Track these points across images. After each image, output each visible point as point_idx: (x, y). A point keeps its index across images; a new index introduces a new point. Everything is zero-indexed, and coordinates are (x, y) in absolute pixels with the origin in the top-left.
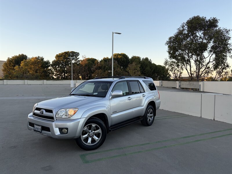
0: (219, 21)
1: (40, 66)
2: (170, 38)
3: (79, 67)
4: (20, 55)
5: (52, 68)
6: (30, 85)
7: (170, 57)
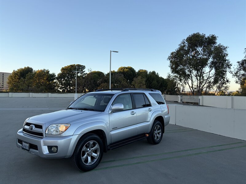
0: (217, 38)
1: (45, 79)
2: (172, 54)
3: (84, 80)
4: (25, 67)
5: (57, 81)
6: (35, 97)
7: (173, 72)
